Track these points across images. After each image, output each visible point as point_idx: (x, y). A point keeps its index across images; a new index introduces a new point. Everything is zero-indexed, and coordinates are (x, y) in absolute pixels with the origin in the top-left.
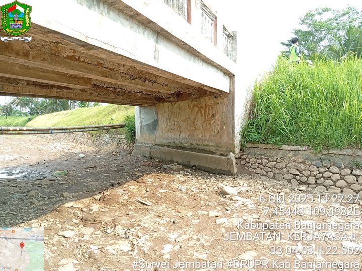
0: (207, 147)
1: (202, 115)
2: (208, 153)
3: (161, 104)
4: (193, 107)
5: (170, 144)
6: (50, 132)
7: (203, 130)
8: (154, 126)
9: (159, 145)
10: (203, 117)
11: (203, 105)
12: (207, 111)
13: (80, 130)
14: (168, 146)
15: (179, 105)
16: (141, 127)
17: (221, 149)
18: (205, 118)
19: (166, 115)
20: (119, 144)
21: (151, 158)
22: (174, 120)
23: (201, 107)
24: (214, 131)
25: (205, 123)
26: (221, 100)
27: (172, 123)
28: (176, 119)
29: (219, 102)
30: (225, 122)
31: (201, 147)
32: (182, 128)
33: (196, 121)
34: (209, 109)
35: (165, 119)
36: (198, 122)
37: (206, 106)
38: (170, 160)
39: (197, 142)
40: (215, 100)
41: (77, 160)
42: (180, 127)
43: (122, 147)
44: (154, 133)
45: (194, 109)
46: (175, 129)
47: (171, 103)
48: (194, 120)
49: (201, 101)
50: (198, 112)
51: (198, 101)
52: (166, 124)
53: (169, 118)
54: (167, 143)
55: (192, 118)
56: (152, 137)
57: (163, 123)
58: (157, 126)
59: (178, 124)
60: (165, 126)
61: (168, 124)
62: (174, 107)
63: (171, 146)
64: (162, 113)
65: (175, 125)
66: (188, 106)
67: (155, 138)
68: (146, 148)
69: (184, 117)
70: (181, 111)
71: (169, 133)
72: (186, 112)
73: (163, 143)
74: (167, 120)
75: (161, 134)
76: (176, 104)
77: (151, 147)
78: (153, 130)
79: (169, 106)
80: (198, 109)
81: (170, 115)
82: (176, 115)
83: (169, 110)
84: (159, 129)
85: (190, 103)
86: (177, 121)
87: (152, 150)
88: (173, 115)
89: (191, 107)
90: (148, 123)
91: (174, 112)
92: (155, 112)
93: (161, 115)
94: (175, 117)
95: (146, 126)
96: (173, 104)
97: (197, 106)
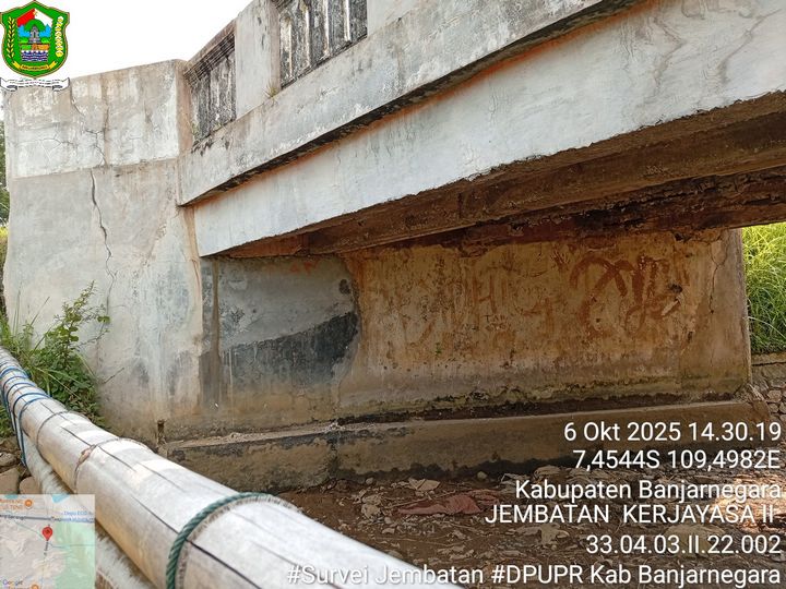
0: (648, 387)
1: (623, 290)
2: (654, 405)
4: (584, 263)
5: (442, 405)
7: (629, 334)
10: (630, 294)
11: (632, 258)
12: (648, 278)
14: (431, 413)
16: (209, 359)
17: (704, 382)
18: (638, 298)
22: (475, 313)
23: (623, 264)
24: (672, 333)
25: (639, 313)
26: (701, 247)
27: (457, 323)
28: (484, 308)
29: (691, 250)
30: (715, 306)
31: (618, 391)
32: (520, 335)
33: (594, 313)
34: (654, 270)
35: (409, 310)
36: (607, 312)
37: (643, 260)
38: (485, 467)
39: (601, 377)
40: (679, 245)
42: (511, 335)
44: (333, 374)
45: (586, 271)
46: (481, 345)
47: (460, 249)
48: (586, 306)
49: (620, 246)
50: (604, 280)
51: (605, 245)
52: (423, 326)
53: (442, 302)
54: (423, 404)
55: (576, 300)
56: (313, 391)
57: (398, 325)
58: (351, 340)
59: (495, 325)
60: (416, 338)
61: (430, 328)
62: (474, 263)
63: (454, 409)
64: (390, 286)
65: (476, 329)
66: (557, 260)
67: (334, 392)
68: (296, 449)
69: (535, 296)
70: (516, 277)
71: (434, 364)
72: (547, 281)
73: (396, 406)
74: (428, 314)
75: (378, 370)
76: (485, 251)
77: (332, 440)
78: (321, 360)
79: (442, 261)
80: (605, 271)
81: (447, 292)
82: (485, 292)
83: (441, 273)
84: (365, 353)
85: (566, 249)
86: (490, 312)
87: (346, 448)
88: (468, 292)
89: (573, 263)
90: (285, 332)
91: (475, 282)
92: (339, 281)
93: (386, 297)
94: (479, 298)
95: (262, 346)
96: (469, 250)
97: (599, 259)
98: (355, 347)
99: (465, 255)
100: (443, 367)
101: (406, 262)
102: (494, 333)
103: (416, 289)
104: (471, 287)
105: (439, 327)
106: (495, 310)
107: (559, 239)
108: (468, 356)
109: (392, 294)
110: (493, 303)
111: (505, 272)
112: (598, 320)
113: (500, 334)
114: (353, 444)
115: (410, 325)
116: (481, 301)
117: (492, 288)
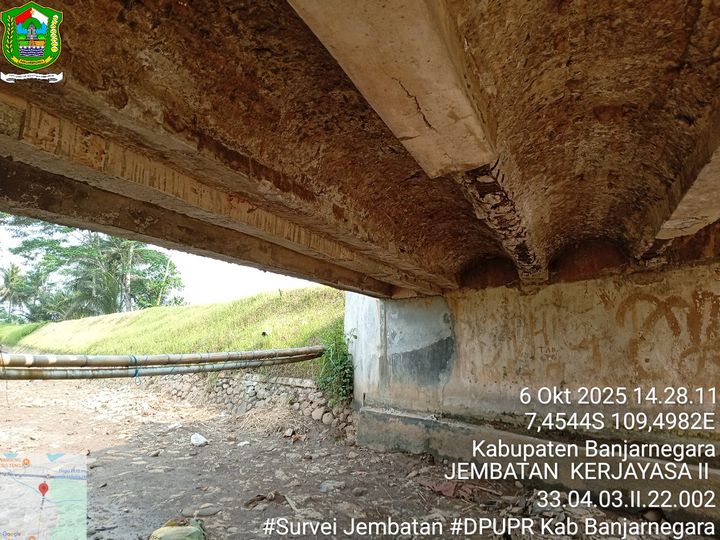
1: (676, 329)
3: (470, 293)
4: (631, 300)
5: (507, 419)
6: (132, 371)
8: (439, 357)
9: (457, 418)
11: (685, 295)
12: (707, 315)
13: (216, 366)
14: (499, 424)
15: (558, 295)
16: (383, 360)
18: (696, 340)
19: (490, 326)
20: (296, 405)
21: (432, 462)
22: (531, 344)
23: (674, 301)
25: (696, 356)
27: (518, 351)
28: (539, 340)
32: (570, 368)
33: (643, 353)
35: (485, 338)
36: (657, 352)
37: (702, 296)
41: (187, 457)
42: (561, 367)
43: (307, 412)
44: (439, 380)
45: (633, 308)
46: (536, 372)
47: (519, 289)
48: (634, 345)
49: (671, 281)
50: (653, 318)
51: (654, 281)
52: (494, 352)
53: (506, 334)
54: (494, 415)
55: (624, 337)
56: (428, 390)
57: (477, 348)
58: (450, 357)
59: (548, 356)
60: (488, 360)
61: (498, 354)
62: (530, 299)
63: (515, 425)
64: (473, 318)
65: (533, 358)
66: (602, 297)
67: (440, 394)
68: (410, 426)
69: (582, 332)
70: (564, 313)
71: (503, 383)
72: (593, 318)
73: (476, 413)
74: (497, 342)
75: (466, 383)
76: (538, 290)
77: (428, 425)
78: (432, 369)
79: (506, 299)
80: (654, 307)
81: (510, 325)
82: (539, 327)
83: (506, 309)
84: (458, 367)
85: (611, 286)
86: (544, 345)
87: (434, 434)
88: (526, 325)
89: (619, 300)
90: (415, 348)
91: (531, 317)
92: (443, 315)
93: (470, 326)
94: (535, 331)
95: (405, 355)
96: (526, 290)
97: (648, 296)
98: (452, 363)
99: (524, 294)
100: (508, 387)
101: (482, 300)
102: (546, 364)
103: (489, 321)
104: (528, 322)
105: (505, 354)
106: (547, 343)
107: (603, 276)
108: (527, 381)
109: (474, 324)
110: (545, 335)
111: (555, 308)
112: (647, 361)
113: (551, 365)
114: (439, 432)
115: (485, 349)
116: (536, 333)
117: (544, 322)
